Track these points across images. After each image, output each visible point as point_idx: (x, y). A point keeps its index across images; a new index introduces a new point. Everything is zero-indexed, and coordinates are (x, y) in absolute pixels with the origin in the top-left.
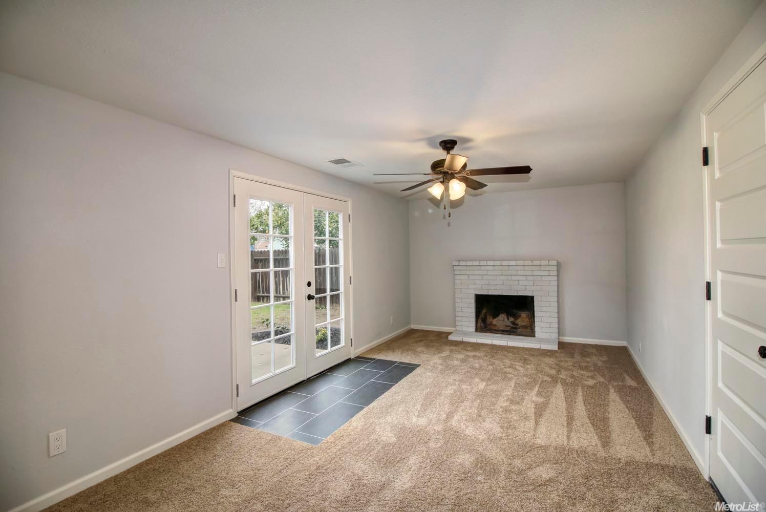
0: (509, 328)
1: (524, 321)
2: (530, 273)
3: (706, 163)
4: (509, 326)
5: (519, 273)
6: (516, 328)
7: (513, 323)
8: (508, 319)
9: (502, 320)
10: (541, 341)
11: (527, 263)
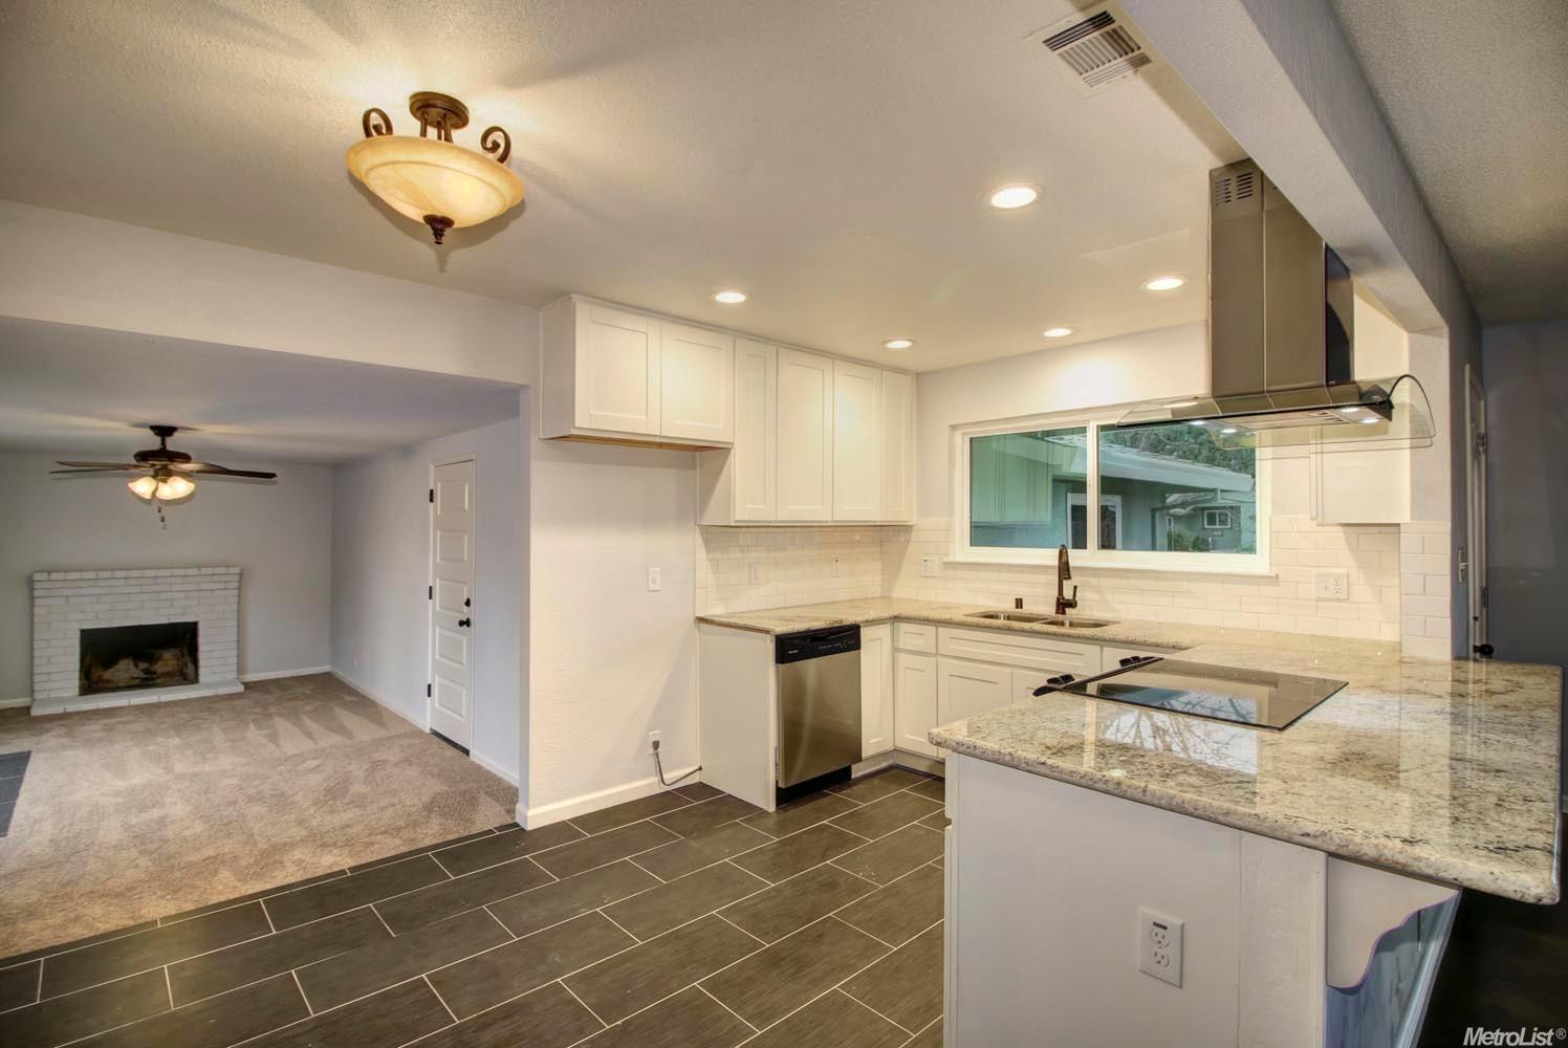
0: (139, 680)
1: (168, 666)
3: (431, 500)
4: (138, 677)
5: (174, 588)
6: (153, 679)
7: (146, 671)
8: (136, 666)
9: (125, 669)
10: (209, 686)
11: (189, 571)
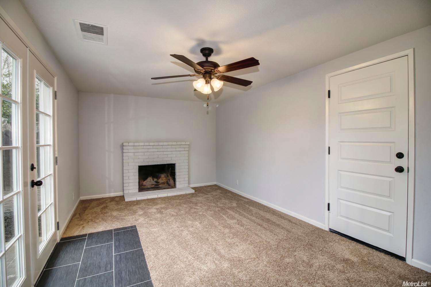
0: (154, 185)
1: (162, 180)
2: (174, 150)
3: (329, 97)
4: (153, 185)
5: (168, 150)
6: (158, 185)
7: (156, 182)
8: (153, 180)
9: (149, 181)
11: (174, 143)
